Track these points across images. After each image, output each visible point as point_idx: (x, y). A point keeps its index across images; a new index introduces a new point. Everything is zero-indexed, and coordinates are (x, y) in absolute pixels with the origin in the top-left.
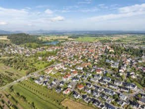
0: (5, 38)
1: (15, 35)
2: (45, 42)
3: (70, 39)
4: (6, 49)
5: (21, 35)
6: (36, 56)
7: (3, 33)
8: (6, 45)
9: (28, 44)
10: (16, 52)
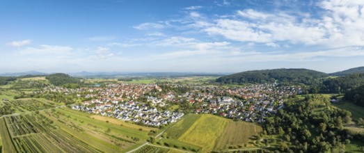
0: (43, 78)
1: (53, 75)
2: (87, 84)
3: (119, 82)
4: (45, 88)
5: (60, 75)
6: (75, 94)
7: (35, 74)
8: (45, 85)
9: (67, 85)
10: (55, 91)
